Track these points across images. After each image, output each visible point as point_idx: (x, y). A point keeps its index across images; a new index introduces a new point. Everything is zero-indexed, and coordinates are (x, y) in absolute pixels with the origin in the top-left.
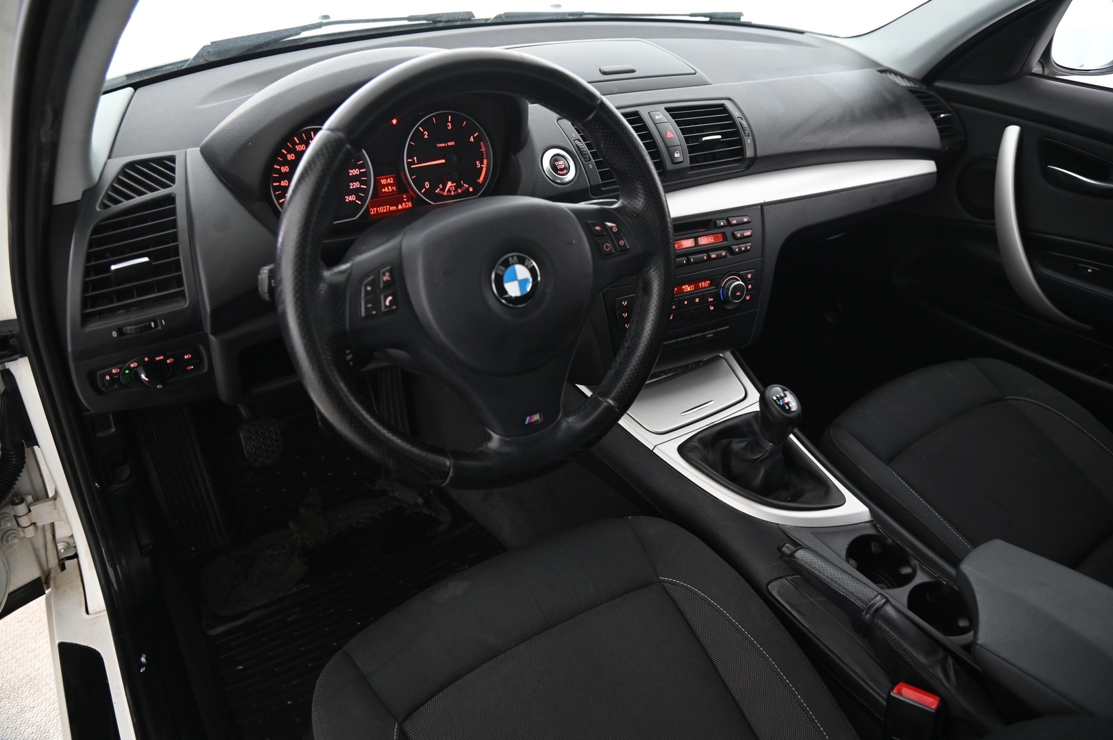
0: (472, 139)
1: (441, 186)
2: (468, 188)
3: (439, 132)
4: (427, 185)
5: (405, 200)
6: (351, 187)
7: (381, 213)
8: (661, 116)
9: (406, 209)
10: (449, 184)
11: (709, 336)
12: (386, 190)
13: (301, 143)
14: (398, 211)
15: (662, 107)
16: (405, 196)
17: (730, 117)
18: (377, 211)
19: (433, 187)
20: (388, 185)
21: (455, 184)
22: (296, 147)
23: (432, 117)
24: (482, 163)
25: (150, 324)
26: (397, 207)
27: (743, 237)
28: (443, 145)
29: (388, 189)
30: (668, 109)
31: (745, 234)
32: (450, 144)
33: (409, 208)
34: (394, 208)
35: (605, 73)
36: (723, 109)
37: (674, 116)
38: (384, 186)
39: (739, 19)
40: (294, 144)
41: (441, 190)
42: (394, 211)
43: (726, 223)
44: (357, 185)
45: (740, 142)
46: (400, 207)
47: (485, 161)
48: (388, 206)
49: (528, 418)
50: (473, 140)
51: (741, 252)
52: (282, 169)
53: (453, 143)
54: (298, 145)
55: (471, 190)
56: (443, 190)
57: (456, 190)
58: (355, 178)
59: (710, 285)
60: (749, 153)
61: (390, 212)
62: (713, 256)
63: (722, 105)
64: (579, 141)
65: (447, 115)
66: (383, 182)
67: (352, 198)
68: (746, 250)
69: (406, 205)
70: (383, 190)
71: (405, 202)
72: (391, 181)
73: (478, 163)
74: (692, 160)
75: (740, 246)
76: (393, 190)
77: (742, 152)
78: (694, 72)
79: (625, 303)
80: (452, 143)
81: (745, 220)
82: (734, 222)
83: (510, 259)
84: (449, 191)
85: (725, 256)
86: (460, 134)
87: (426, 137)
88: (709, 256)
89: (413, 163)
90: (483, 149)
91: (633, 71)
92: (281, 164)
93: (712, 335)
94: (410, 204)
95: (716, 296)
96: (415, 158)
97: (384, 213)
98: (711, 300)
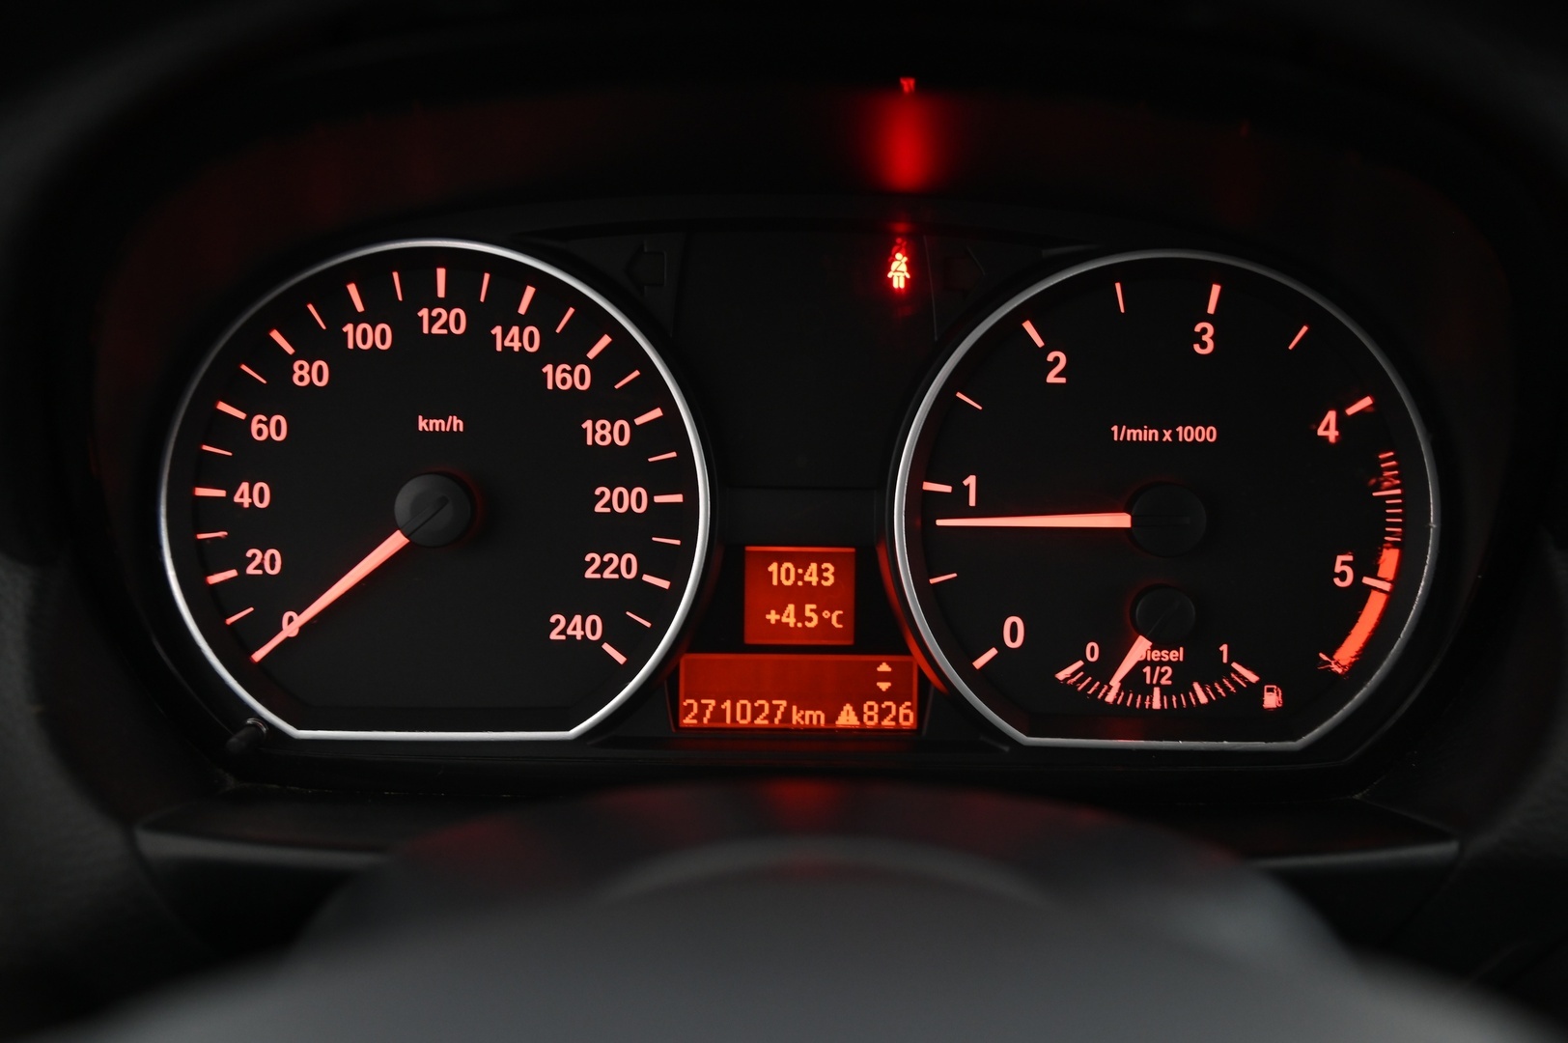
0: (1329, 428)
1: (1093, 651)
2: (1255, 692)
4: (1014, 632)
5: (884, 686)
6: (589, 574)
7: (737, 732)
9: (879, 731)
10: (1141, 649)
12: (789, 617)
13: (373, 315)
14: (832, 735)
16: (884, 668)
18: (719, 713)
19: (1048, 647)
20: (801, 594)
21: (1177, 655)
22: (349, 328)
23: (1108, 275)
24: (1366, 565)
26: (832, 717)
28: (1149, 435)
29: (800, 615)
32: (1189, 434)
33: (898, 731)
34: (815, 717)
38: (783, 597)
40: (341, 313)
41: (1088, 668)
42: (809, 733)
44: (623, 565)
46: (847, 718)
47: (1389, 560)
48: (784, 703)
50: (1332, 434)
52: (255, 427)
53: (1207, 434)
54: (357, 319)
55: (1271, 700)
56: (1102, 671)
57: (1181, 683)
58: (620, 532)
61: (786, 735)
65: (1202, 276)
66: (780, 573)
67: (585, 627)
69: (883, 713)
70: (773, 617)
71: (880, 697)
72: (821, 574)
73: (1342, 563)
76: (825, 623)
80: (1203, 434)
84: (1135, 681)
87: (1052, 375)
89: (955, 504)
90: (1390, 492)
92: (256, 402)
94: (904, 715)
96: (971, 481)
97: (752, 731)
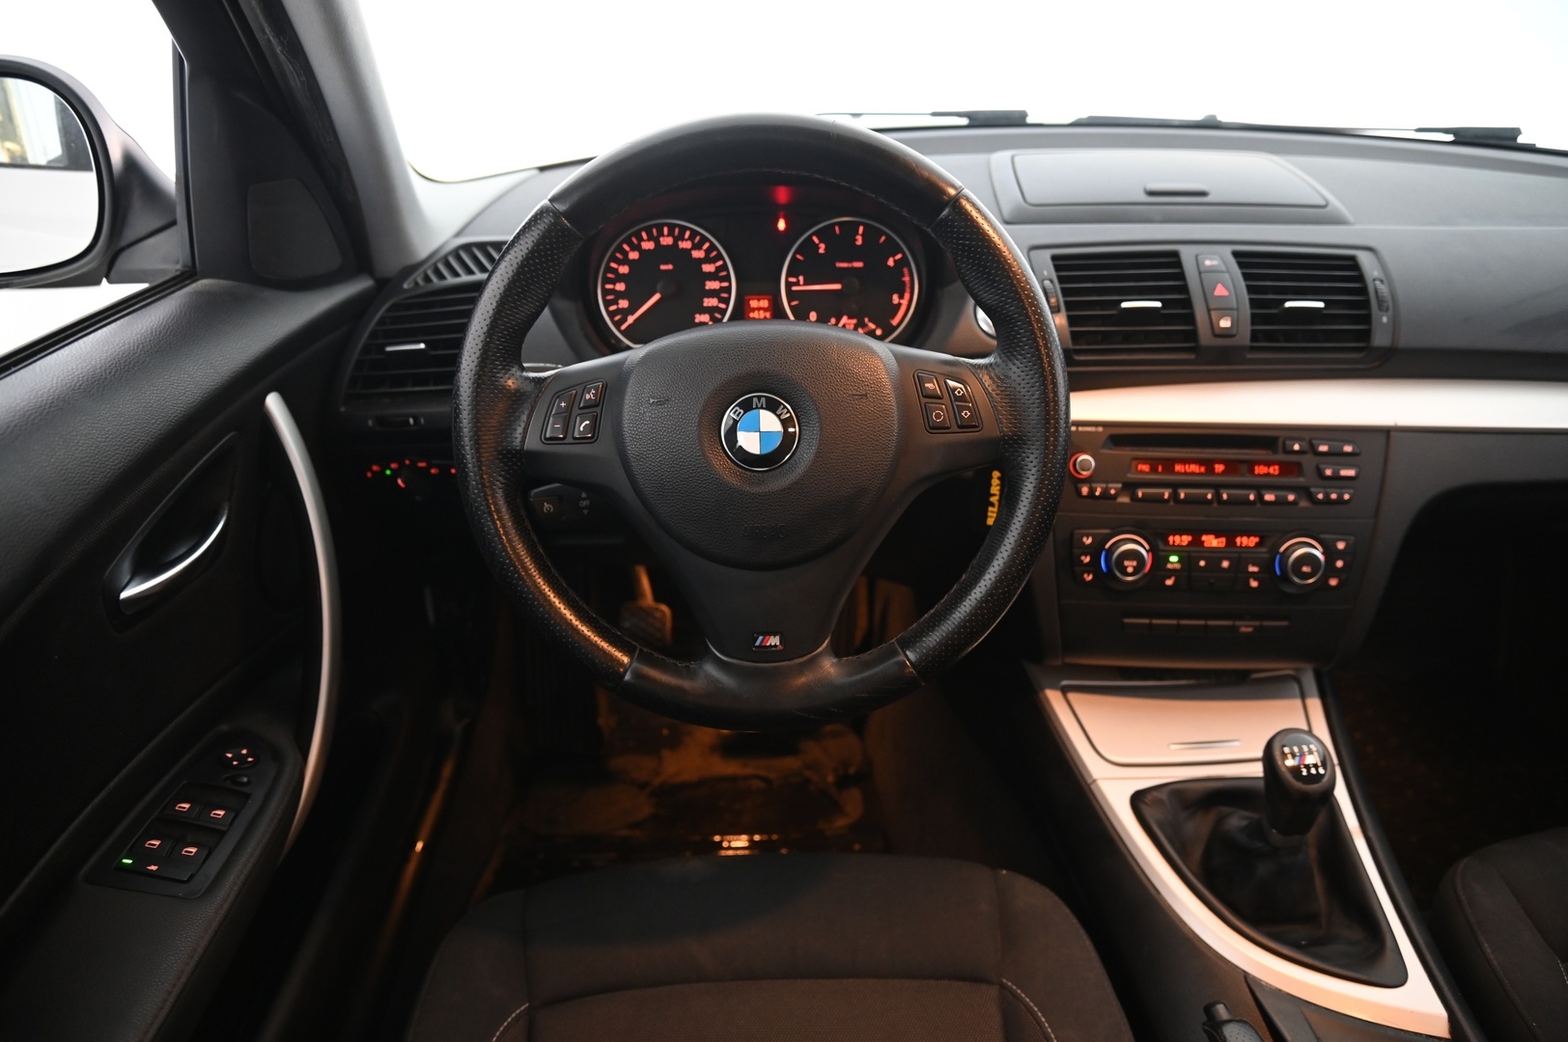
0: (891, 262)
2: (874, 330)
3: (841, 245)
4: (813, 316)
6: (705, 304)
8: (1216, 260)
10: (845, 319)
11: (1243, 629)
12: (756, 314)
13: (649, 240)
15: (1228, 250)
17: (1360, 278)
20: (759, 309)
22: (643, 243)
23: (834, 224)
24: (901, 297)
25: (408, 421)
27: (1336, 477)
28: (846, 265)
29: (759, 313)
30: (1236, 254)
31: (1344, 473)
32: (856, 264)
35: (1151, 193)
36: (1352, 263)
37: (1241, 265)
38: (753, 310)
39: (1516, 139)
40: (641, 239)
43: (1306, 447)
44: (714, 302)
45: (1367, 319)
47: (906, 296)
49: (761, 638)
50: (892, 264)
51: (1327, 501)
52: (620, 269)
54: (645, 241)
55: (879, 332)
58: (713, 293)
59: (1257, 545)
60: (1380, 339)
62: (1269, 497)
63: (1353, 258)
64: (1051, 281)
65: (858, 224)
66: (754, 303)
67: (704, 318)
68: (1340, 501)
70: (752, 314)
72: (764, 303)
73: (895, 296)
74: (1255, 335)
75: (1329, 490)
76: (765, 316)
77: (1366, 335)
78: (1322, 203)
79: (1088, 541)
80: (859, 264)
81: (1348, 449)
82: (1323, 448)
83: (755, 400)
85: (1294, 503)
86: (874, 253)
87: (821, 251)
88: (1260, 497)
89: (797, 284)
90: (906, 279)
91: (1203, 194)
92: (620, 263)
93: (1250, 630)
95: (1267, 567)
96: (801, 278)
98: (1253, 569)
